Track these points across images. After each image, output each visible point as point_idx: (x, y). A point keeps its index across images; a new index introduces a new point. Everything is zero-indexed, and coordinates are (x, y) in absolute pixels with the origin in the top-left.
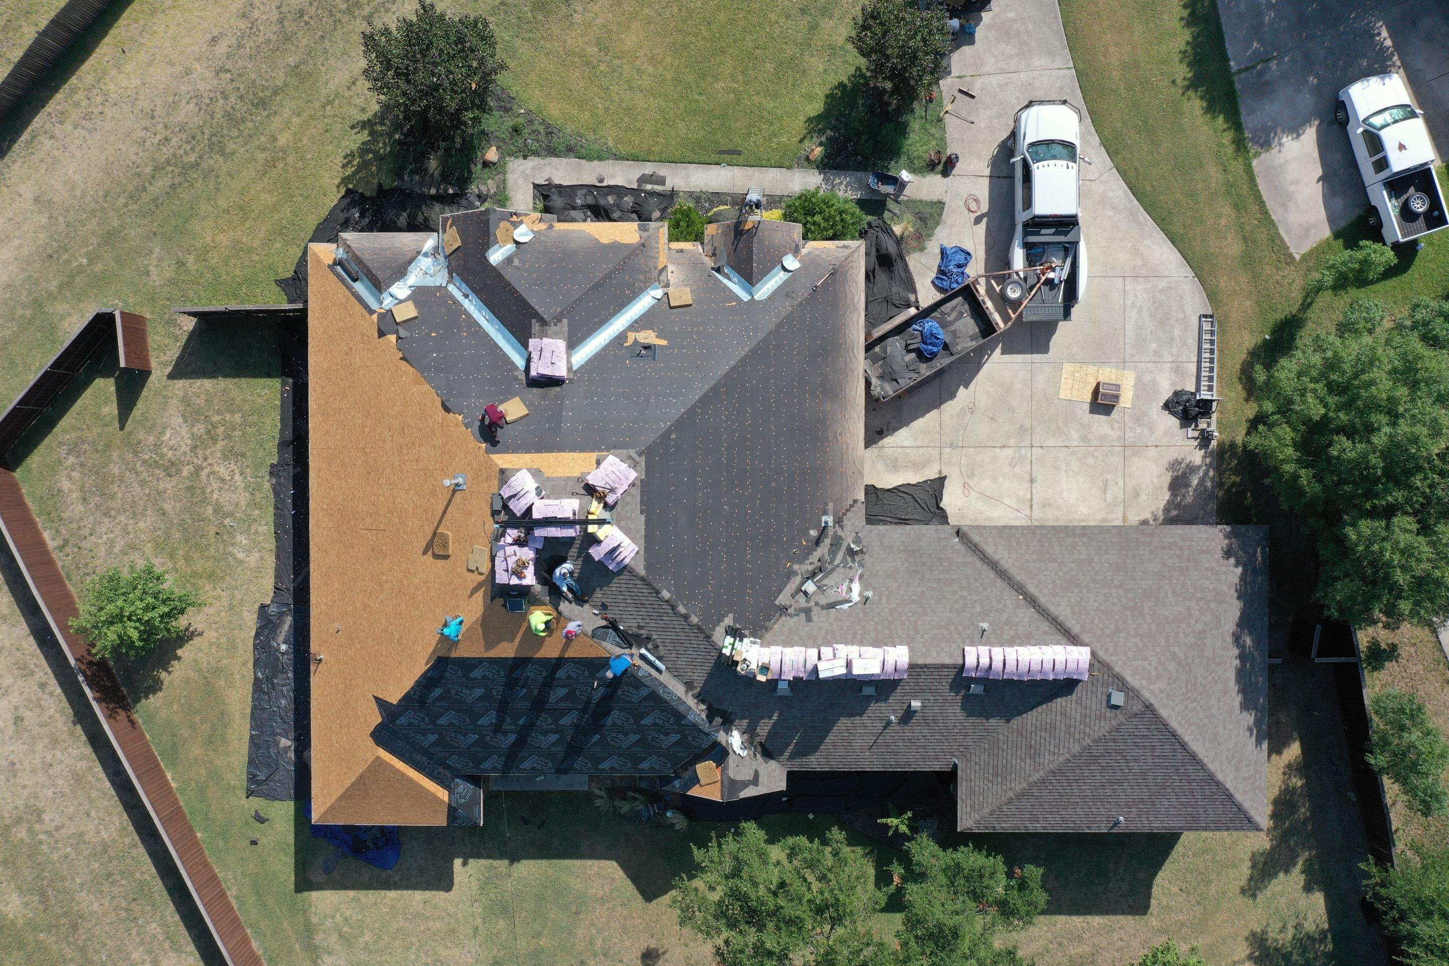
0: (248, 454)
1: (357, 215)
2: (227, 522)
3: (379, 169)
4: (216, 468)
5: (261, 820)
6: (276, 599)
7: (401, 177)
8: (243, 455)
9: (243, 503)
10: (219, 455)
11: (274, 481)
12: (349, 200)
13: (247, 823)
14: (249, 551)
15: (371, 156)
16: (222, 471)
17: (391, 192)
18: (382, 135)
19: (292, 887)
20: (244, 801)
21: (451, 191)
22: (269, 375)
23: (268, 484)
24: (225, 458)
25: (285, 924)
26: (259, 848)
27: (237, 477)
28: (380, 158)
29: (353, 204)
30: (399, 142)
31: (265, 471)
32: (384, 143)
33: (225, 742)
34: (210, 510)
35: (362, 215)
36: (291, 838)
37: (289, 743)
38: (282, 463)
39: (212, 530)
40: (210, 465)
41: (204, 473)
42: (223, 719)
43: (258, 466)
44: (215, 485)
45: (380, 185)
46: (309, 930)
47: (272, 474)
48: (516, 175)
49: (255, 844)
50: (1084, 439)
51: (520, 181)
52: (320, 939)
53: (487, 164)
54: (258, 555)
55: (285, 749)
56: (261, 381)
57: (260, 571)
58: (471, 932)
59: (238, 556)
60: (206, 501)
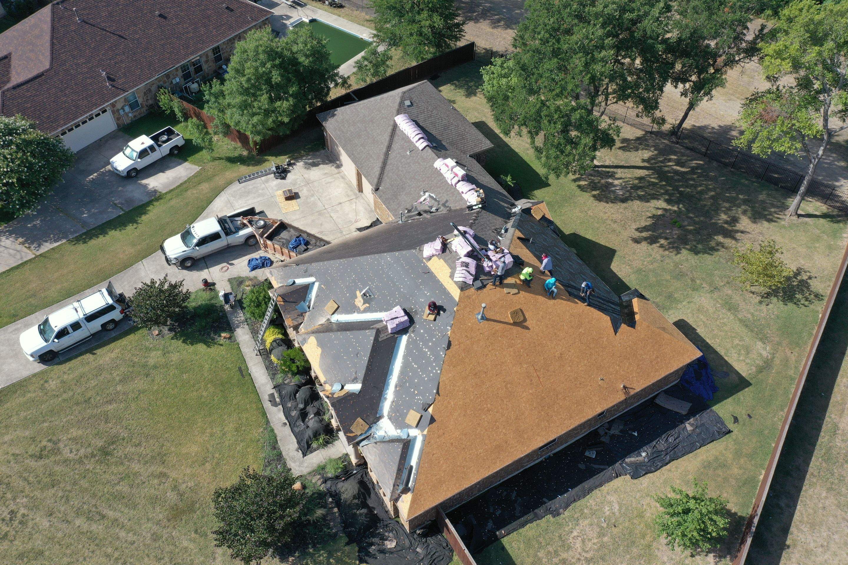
0: (557, 535)
1: (373, 547)
2: (605, 525)
3: (337, 551)
4: (579, 550)
5: (736, 420)
6: (623, 472)
7: (336, 534)
8: (560, 537)
9: (587, 522)
10: (571, 553)
11: (561, 510)
12: (367, 558)
13: (744, 424)
14: (610, 503)
15: (331, 560)
16: (578, 544)
17: (349, 535)
18: (315, 561)
19: (750, 387)
20: (735, 432)
21: (330, 500)
22: (503, 548)
23: (566, 513)
24: (569, 548)
25: (770, 381)
26: (749, 412)
27: (575, 534)
28: (330, 555)
29: (368, 554)
30: (314, 546)
31: (559, 519)
32: (319, 557)
33: (716, 459)
34: (606, 539)
35: (372, 544)
36: (730, 400)
37: (687, 425)
38: (549, 511)
39: (615, 531)
40: (580, 554)
41: (588, 555)
42: (707, 465)
43: (560, 525)
44: (590, 545)
45: (348, 544)
46: (760, 370)
47: (558, 514)
48: (303, 469)
49: (749, 416)
50: (313, 195)
51: (306, 465)
52: (760, 363)
53: (304, 487)
54: (608, 497)
55: (692, 425)
56: (510, 551)
57: (616, 491)
58: (692, 304)
59: (618, 508)
60: (603, 546)
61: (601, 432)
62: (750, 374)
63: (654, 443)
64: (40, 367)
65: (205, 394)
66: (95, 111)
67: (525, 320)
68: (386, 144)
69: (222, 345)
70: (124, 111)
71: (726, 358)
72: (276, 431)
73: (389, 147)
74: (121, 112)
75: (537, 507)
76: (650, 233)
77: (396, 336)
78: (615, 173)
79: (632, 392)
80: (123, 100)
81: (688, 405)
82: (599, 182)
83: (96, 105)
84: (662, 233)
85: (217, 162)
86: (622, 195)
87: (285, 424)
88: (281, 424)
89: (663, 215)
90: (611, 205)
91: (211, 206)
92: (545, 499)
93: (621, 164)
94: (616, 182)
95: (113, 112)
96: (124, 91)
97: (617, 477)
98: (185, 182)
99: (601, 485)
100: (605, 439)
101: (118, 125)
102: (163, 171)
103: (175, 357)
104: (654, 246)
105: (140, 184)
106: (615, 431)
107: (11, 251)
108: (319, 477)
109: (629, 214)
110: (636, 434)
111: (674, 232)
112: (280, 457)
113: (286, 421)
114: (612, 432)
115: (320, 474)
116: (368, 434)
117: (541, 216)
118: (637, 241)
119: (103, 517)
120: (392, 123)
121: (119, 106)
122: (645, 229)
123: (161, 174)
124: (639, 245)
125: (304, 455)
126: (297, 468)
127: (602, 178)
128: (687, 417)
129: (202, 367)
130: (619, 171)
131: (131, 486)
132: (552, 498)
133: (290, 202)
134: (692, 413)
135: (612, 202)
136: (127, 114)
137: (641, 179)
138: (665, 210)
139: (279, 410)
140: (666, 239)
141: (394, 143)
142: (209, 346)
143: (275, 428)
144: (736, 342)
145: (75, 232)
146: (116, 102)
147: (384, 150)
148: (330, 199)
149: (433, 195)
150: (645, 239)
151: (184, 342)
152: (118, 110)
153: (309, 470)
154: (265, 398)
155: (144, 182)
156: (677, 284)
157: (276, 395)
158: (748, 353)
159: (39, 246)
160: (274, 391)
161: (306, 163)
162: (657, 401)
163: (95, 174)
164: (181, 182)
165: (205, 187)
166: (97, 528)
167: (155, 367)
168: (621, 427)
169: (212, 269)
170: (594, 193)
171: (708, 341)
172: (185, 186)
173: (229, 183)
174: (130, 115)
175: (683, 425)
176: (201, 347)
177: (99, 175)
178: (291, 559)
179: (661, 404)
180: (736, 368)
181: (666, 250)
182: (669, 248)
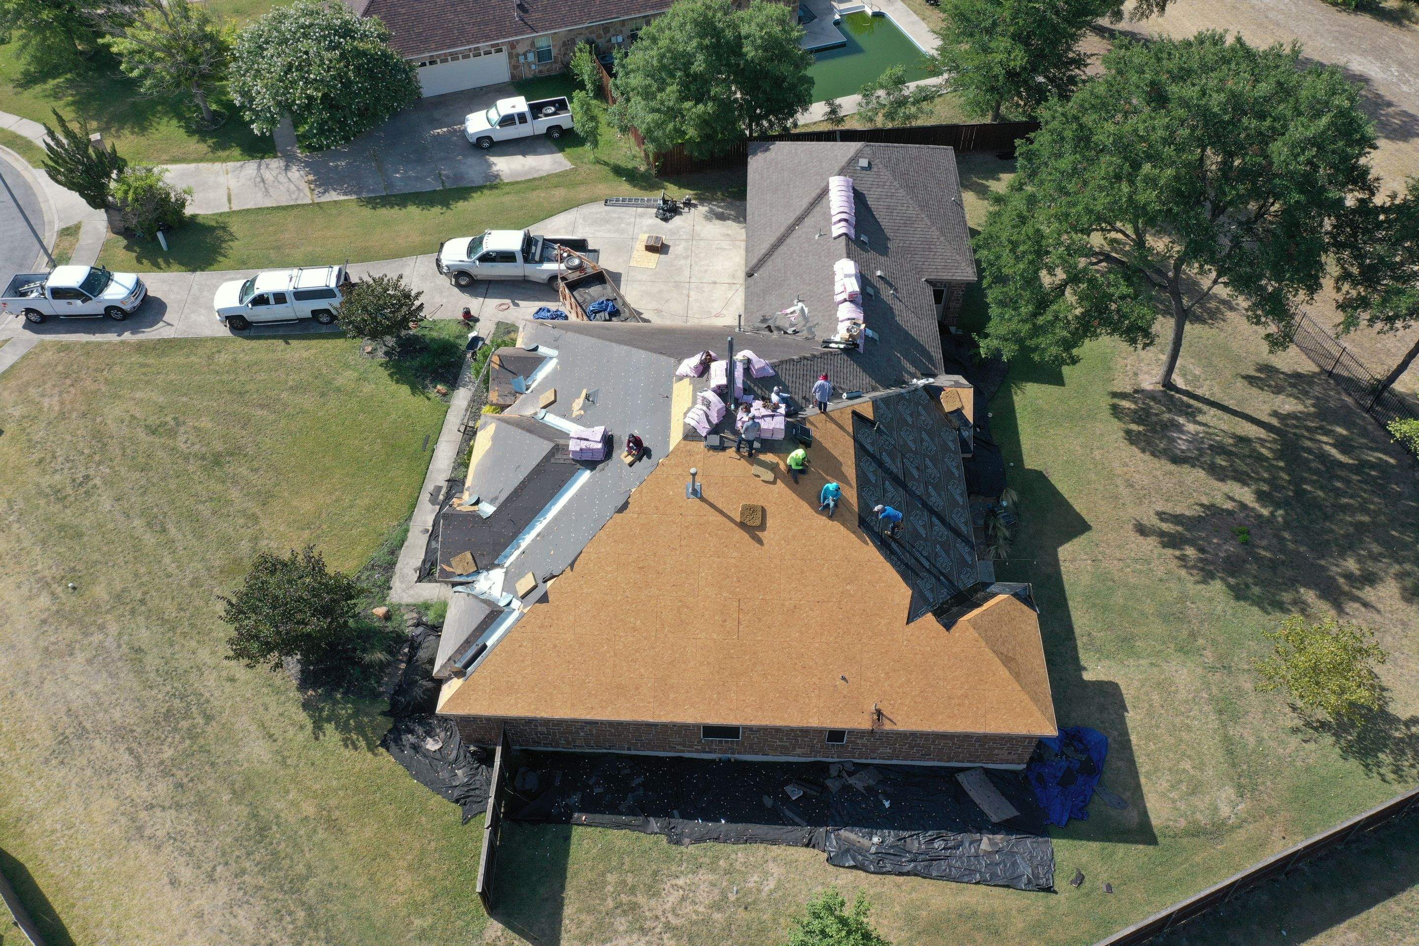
0: (654, 867)
1: (410, 736)
2: (732, 897)
3: (367, 714)
4: (668, 906)
5: (1080, 880)
6: (822, 845)
7: (381, 694)
8: (655, 873)
9: (711, 877)
10: (653, 902)
11: (687, 841)
12: (392, 745)
13: (1088, 895)
14: (766, 874)
15: (352, 722)
16: (673, 898)
17: (394, 704)
18: (333, 710)
19: (1151, 847)
20: (1061, 897)
21: (406, 650)
22: (567, 838)
23: (691, 847)
24: (657, 894)
25: (1197, 859)
26: (1115, 883)
27: (680, 882)
28: (356, 714)
29: (397, 741)
30: (345, 694)
31: (674, 849)
32: (342, 709)
33: (992, 915)
34: (717, 916)
35: (412, 732)
36: (1095, 845)
37: (985, 839)
38: (668, 831)
39: (741, 914)
40: (664, 912)
41: (674, 921)
42: (968, 915)
43: (669, 859)
44: (688, 908)
45: (384, 714)
46: (1195, 832)
47: (678, 843)
48: (405, 595)
49: (1109, 888)
50: (686, 257)
51: (412, 592)
52: (1202, 819)
53: (388, 617)
54: (771, 865)
55: (992, 843)
56: (573, 848)
57: (788, 863)
58: (1155, 669)
59: (772, 886)
60: (706, 921)
61: (834, 772)
62: (1167, 827)
63: (906, 834)
64: (224, 331)
65: (367, 448)
66: (483, 45)
67: (762, 527)
68: (798, 213)
69: (429, 399)
70: (526, 58)
71: (1143, 780)
72: (410, 534)
73: (800, 220)
74: (522, 59)
75: (656, 815)
76: (1180, 529)
77: (578, 466)
78: (1200, 411)
79: (888, 726)
80: (529, 42)
81: (1010, 812)
82: (1157, 415)
83: (488, 38)
84: (1202, 539)
85: (598, 167)
86: (1183, 451)
87: (427, 531)
88: (421, 529)
89: (1230, 513)
90: (1147, 457)
91: (547, 221)
92: (676, 812)
93: (1226, 403)
94: (1191, 427)
95: (510, 56)
96: (533, 30)
97: (807, 845)
98: (541, 178)
99: (774, 842)
100: (833, 785)
101: (513, 76)
102: (524, 154)
103: (367, 389)
104: (1169, 552)
105: (487, 161)
106: (858, 782)
107: (292, 187)
108: (415, 615)
109: (1168, 484)
110: (887, 804)
111: (1226, 547)
112: (390, 567)
113: (430, 529)
114: (851, 781)
115: (419, 613)
116: (470, 579)
117: (955, 408)
118: (1142, 530)
119: (164, 530)
120: (824, 184)
121: (520, 49)
122: (1177, 519)
123: (520, 157)
124: (1141, 538)
125: (420, 580)
126: (399, 591)
127: (1170, 411)
128: (996, 828)
129: (388, 414)
130: (1213, 411)
131: (214, 513)
132: (687, 816)
133: (650, 254)
134: (1008, 827)
135: (1153, 454)
136: (529, 64)
137: (1242, 440)
138: (1243, 506)
139: (434, 510)
140: (1202, 550)
141: (810, 216)
142: (413, 393)
143: (411, 530)
144: (1187, 765)
145: (373, 191)
146: (518, 41)
147: (791, 221)
148: (706, 271)
149: (806, 310)
150: (1162, 534)
151: (391, 375)
152: (518, 55)
153: (410, 601)
154: (429, 487)
155: (493, 159)
156: (1159, 628)
157: (444, 491)
158: (1193, 793)
159: (324, 193)
160: (445, 485)
161: (711, 211)
162: (961, 777)
163: (445, 130)
164: (536, 176)
165: (560, 194)
166: (149, 539)
167: (338, 390)
168: (871, 782)
169: (488, 301)
170: (1134, 427)
171: (1134, 738)
172: (537, 183)
173: (592, 200)
174: (533, 67)
175: (978, 836)
176: (404, 390)
177: (448, 131)
178: (310, 692)
179: (966, 786)
180: (1148, 805)
181: (1185, 567)
182: (1194, 567)
